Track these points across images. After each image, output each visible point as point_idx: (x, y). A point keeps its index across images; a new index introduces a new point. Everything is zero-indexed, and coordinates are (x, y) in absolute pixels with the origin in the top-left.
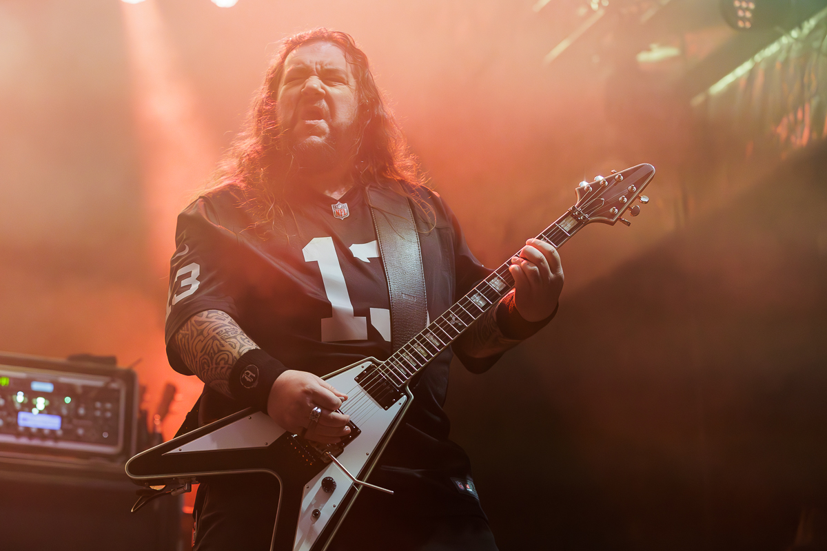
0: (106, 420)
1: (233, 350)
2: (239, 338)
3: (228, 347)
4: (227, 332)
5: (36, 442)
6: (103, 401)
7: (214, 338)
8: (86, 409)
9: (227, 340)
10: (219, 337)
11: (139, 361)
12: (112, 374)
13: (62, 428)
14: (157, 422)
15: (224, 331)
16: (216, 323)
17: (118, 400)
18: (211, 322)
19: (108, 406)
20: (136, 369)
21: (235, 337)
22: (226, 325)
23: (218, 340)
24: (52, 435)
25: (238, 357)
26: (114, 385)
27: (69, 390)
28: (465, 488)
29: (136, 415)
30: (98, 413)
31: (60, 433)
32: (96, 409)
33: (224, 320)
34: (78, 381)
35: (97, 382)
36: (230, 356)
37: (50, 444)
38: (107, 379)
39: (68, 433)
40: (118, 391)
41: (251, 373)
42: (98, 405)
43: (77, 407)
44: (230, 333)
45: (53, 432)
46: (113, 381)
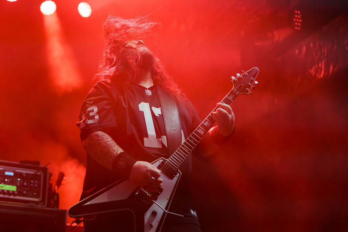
0: (35, 187)
1: (114, 152)
2: (116, 146)
3: (112, 151)
4: (111, 144)
5: (6, 196)
6: (34, 180)
7: (105, 147)
8: (27, 183)
9: (111, 148)
10: (107, 146)
11: (49, 163)
12: (38, 169)
13: (17, 191)
14: (56, 189)
15: (109, 144)
16: (106, 140)
17: (40, 179)
18: (104, 140)
19: (36, 182)
20: (48, 167)
21: (114, 147)
22: (110, 141)
23: (107, 148)
24: (13, 193)
25: (116, 155)
26: (38, 173)
27: (20, 175)
28: (194, 213)
29: (48, 186)
30: (32, 185)
31: (16, 192)
32: (31, 183)
33: (109, 139)
34: (24, 171)
35: (31, 172)
36: (113, 155)
37: (12, 197)
38: (36, 171)
39: (19, 192)
40: (40, 176)
41: (122, 162)
42: (32, 181)
43: (23, 182)
44: (112, 145)
45: (13, 192)
46: (38, 172)
